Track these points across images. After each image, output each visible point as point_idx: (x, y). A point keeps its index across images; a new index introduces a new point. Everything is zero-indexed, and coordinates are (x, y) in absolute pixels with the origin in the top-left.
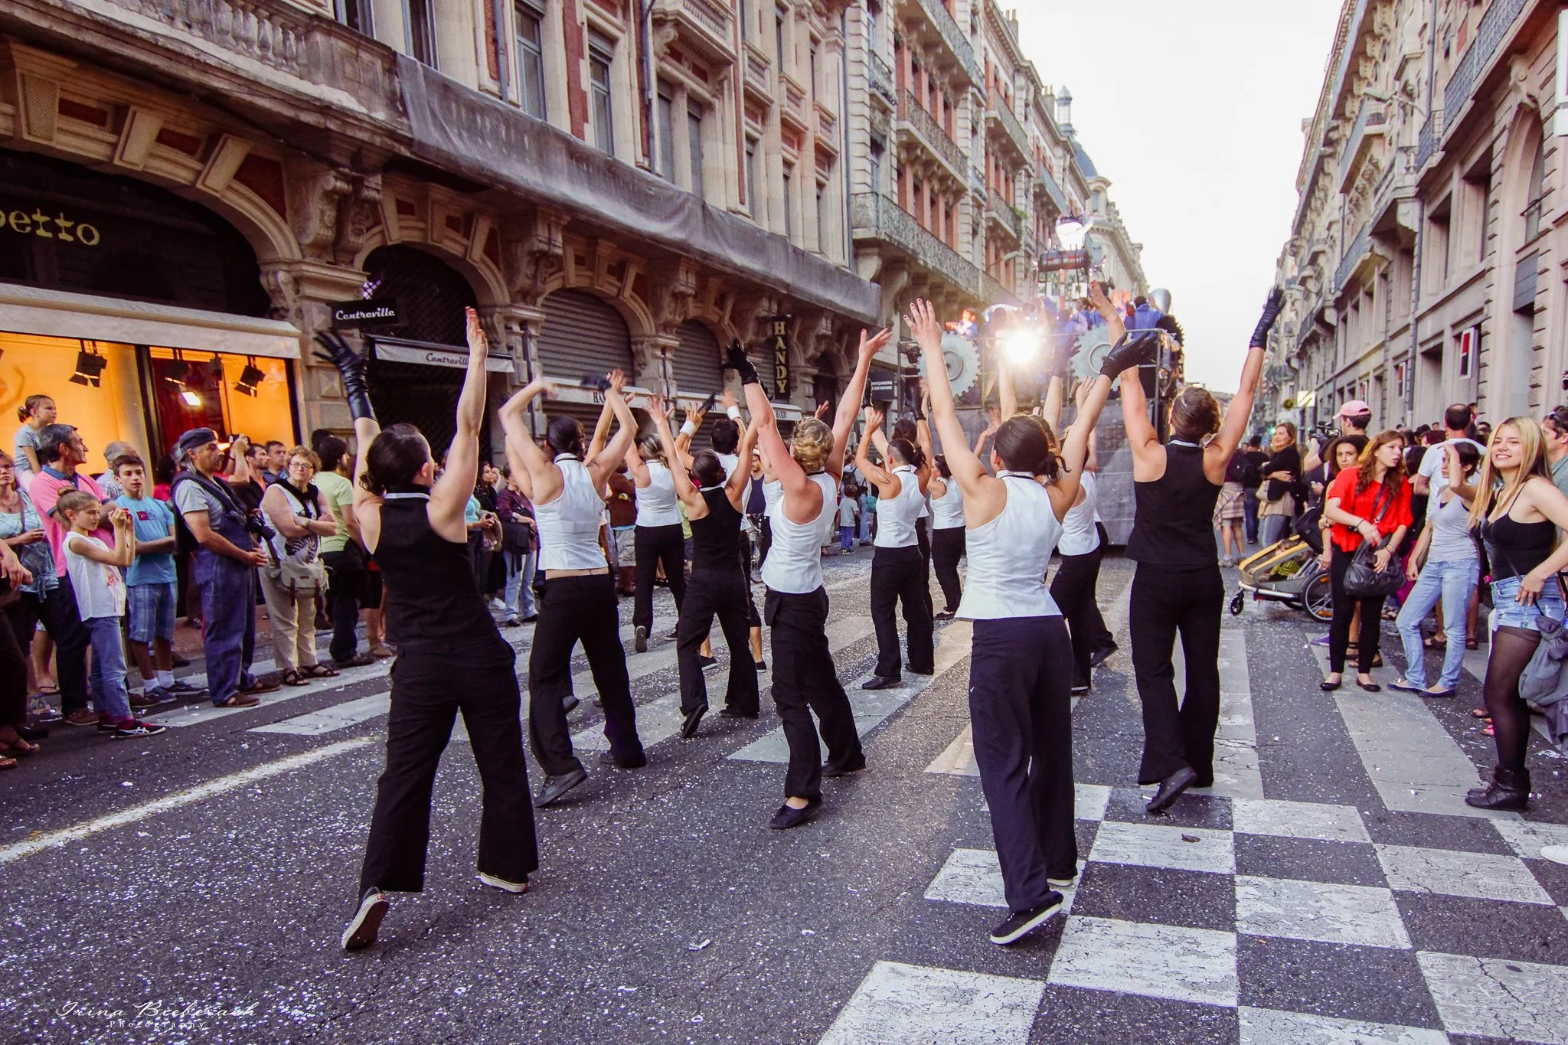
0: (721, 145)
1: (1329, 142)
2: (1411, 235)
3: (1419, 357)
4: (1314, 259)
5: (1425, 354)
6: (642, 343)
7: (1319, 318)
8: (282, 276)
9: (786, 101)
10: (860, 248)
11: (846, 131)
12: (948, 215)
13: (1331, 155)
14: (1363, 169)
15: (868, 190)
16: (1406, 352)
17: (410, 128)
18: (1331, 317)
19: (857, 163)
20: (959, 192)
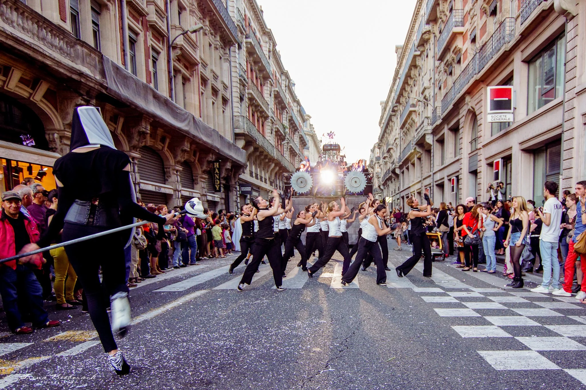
0: (193, 95)
1: (393, 111)
2: (430, 145)
3: (435, 186)
4: (389, 151)
5: (437, 185)
6: (169, 168)
7: (394, 172)
8: (56, 135)
9: (213, 80)
10: (237, 136)
11: (231, 92)
12: (263, 126)
13: (394, 115)
14: (408, 122)
15: (239, 115)
16: (430, 184)
17: (107, 83)
18: (398, 171)
19: (235, 104)
20: (266, 117)
